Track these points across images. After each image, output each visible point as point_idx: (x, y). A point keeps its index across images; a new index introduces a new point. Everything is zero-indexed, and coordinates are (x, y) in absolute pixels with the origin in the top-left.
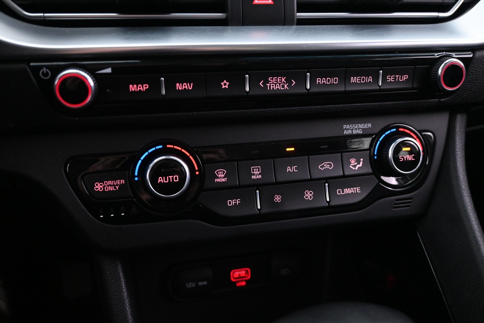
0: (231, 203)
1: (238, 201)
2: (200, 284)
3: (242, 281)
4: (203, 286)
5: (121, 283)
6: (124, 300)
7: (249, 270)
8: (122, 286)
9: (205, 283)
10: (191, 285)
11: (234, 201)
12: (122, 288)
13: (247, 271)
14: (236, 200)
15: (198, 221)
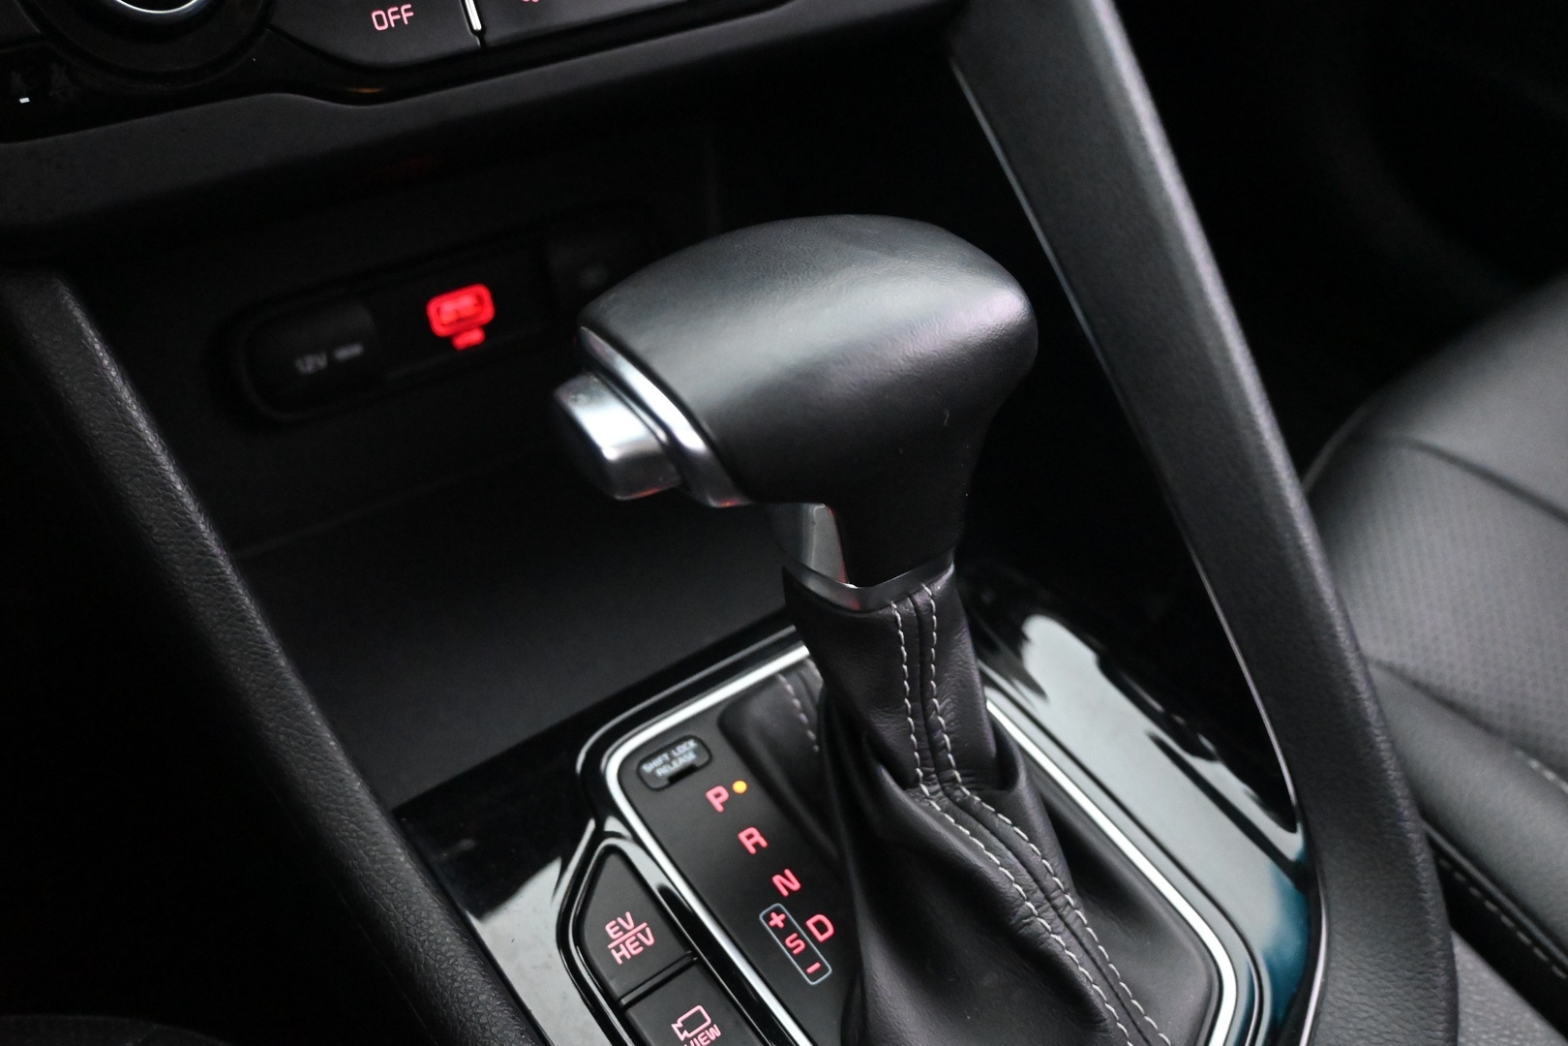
0: (385, 19)
1: (406, 11)
2: (343, 354)
3: (469, 329)
4: (351, 362)
5: (88, 342)
6: (114, 391)
7: (483, 291)
8: (95, 350)
9: (356, 350)
10: (311, 364)
11: (393, 14)
12: (98, 356)
13: (480, 300)
14: (400, 9)
15: (291, 96)
